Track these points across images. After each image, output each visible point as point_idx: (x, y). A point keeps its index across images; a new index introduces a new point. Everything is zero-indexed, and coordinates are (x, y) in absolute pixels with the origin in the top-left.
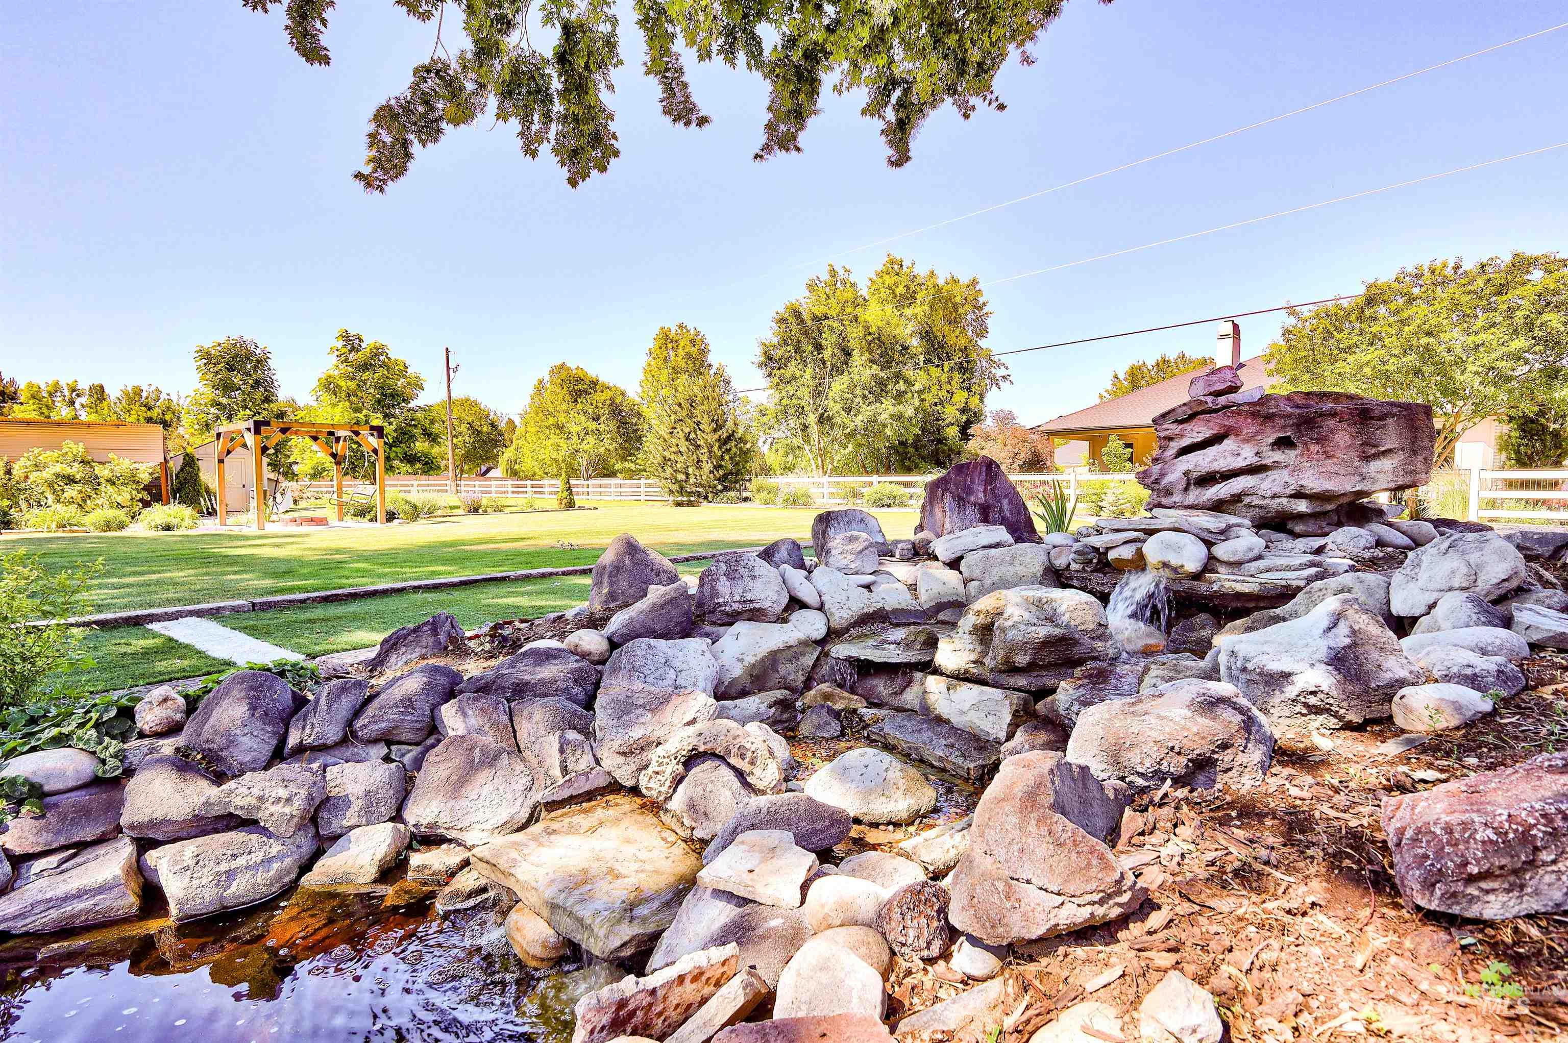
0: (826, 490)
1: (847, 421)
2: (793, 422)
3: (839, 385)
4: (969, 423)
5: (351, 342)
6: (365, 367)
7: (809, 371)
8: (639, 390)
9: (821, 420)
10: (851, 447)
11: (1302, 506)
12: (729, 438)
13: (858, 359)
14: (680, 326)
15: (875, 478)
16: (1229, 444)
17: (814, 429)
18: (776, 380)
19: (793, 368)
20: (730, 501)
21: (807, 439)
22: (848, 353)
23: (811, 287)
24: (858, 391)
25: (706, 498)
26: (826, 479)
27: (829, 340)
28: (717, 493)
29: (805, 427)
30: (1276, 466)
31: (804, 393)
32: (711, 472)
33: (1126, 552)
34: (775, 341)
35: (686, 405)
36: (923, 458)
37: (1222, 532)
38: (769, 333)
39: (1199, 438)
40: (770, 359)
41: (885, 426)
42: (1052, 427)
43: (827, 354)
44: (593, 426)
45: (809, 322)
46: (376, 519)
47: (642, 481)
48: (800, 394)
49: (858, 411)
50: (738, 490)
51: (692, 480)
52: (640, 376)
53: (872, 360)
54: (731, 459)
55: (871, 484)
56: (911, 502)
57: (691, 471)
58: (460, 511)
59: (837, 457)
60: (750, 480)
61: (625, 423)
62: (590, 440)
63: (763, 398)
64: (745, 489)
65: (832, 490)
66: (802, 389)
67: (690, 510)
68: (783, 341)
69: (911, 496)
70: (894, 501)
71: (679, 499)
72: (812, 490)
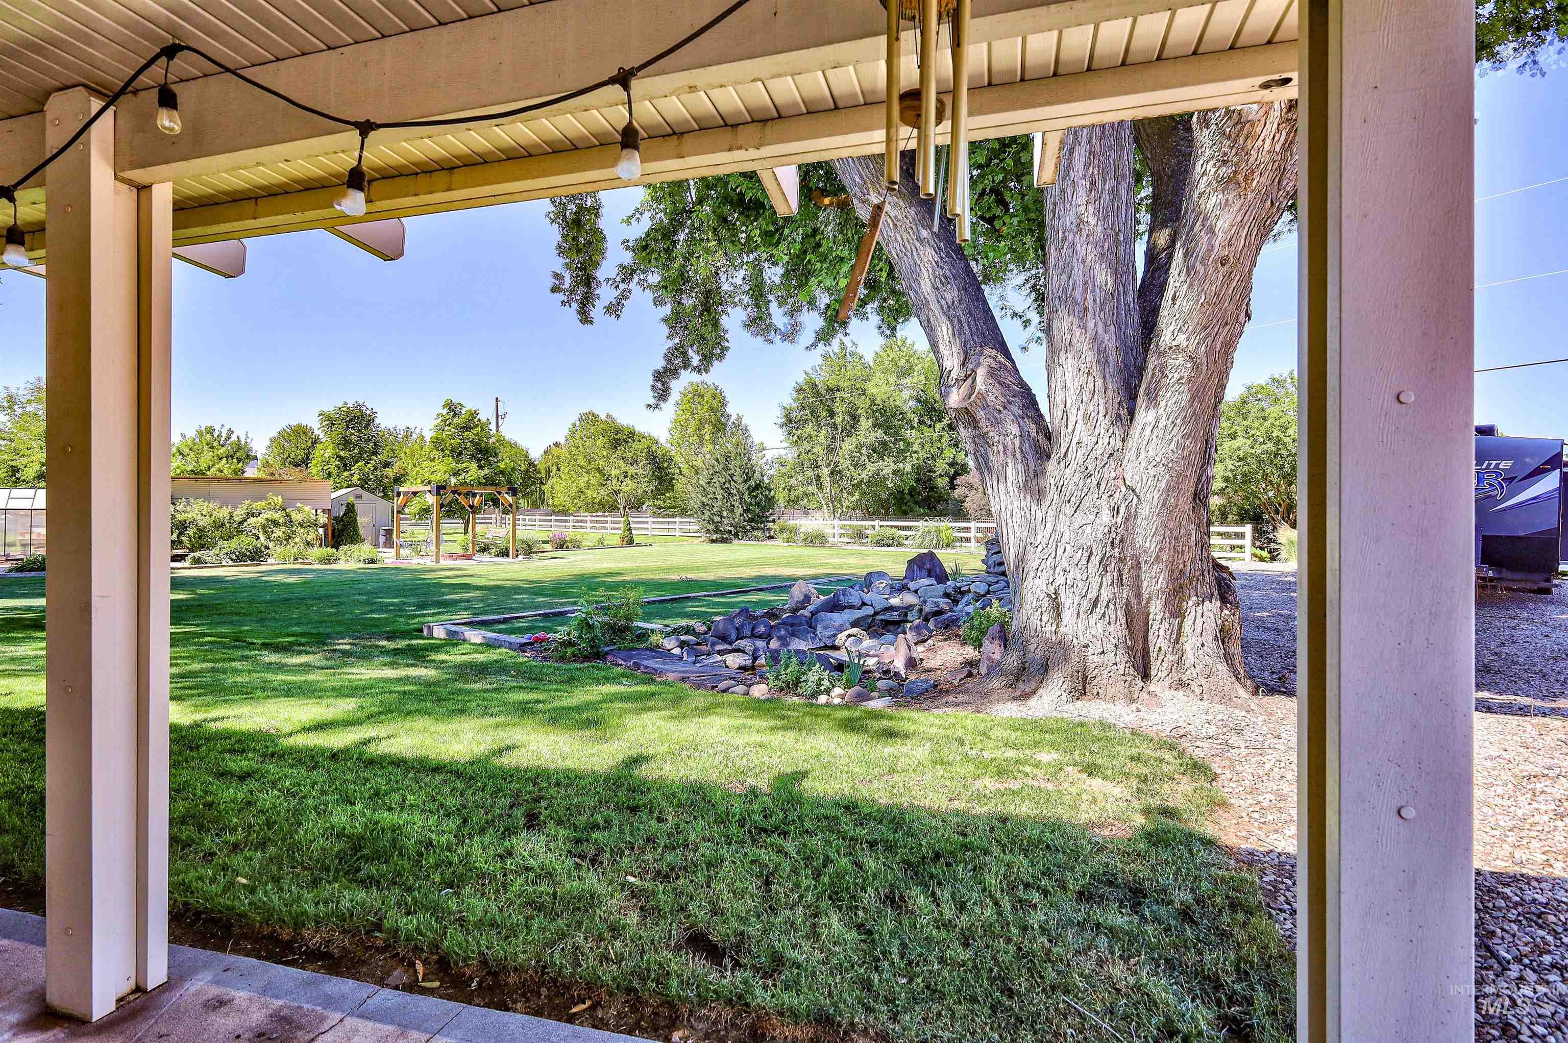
0: (837, 531)
1: (855, 475)
2: (809, 473)
3: (848, 445)
4: (956, 474)
5: (453, 409)
6: (467, 428)
7: (823, 432)
10: (857, 496)
12: (757, 486)
13: (865, 424)
14: (704, 383)
15: (876, 523)
17: (826, 481)
18: (795, 438)
19: (809, 429)
20: (758, 539)
21: (820, 487)
22: (855, 418)
24: (864, 451)
25: (736, 536)
26: (836, 522)
27: (840, 408)
28: (746, 532)
29: (818, 478)
31: (818, 449)
32: (741, 515)
34: (795, 405)
35: (722, 460)
36: (916, 503)
37: (996, 582)
38: (788, 399)
40: (790, 421)
41: (887, 479)
43: (839, 419)
44: (632, 471)
45: (824, 392)
46: (505, 553)
47: (677, 519)
48: (815, 450)
49: (864, 467)
50: (763, 529)
51: (726, 521)
52: (670, 426)
53: (876, 425)
54: (758, 504)
55: (873, 527)
56: (906, 542)
57: (725, 514)
58: (548, 547)
59: (846, 503)
60: (774, 521)
61: (659, 468)
62: (629, 482)
63: (783, 452)
64: (769, 529)
65: (842, 531)
66: (817, 447)
67: (723, 546)
68: (801, 407)
69: (907, 538)
70: (892, 542)
71: (714, 537)
72: (826, 531)
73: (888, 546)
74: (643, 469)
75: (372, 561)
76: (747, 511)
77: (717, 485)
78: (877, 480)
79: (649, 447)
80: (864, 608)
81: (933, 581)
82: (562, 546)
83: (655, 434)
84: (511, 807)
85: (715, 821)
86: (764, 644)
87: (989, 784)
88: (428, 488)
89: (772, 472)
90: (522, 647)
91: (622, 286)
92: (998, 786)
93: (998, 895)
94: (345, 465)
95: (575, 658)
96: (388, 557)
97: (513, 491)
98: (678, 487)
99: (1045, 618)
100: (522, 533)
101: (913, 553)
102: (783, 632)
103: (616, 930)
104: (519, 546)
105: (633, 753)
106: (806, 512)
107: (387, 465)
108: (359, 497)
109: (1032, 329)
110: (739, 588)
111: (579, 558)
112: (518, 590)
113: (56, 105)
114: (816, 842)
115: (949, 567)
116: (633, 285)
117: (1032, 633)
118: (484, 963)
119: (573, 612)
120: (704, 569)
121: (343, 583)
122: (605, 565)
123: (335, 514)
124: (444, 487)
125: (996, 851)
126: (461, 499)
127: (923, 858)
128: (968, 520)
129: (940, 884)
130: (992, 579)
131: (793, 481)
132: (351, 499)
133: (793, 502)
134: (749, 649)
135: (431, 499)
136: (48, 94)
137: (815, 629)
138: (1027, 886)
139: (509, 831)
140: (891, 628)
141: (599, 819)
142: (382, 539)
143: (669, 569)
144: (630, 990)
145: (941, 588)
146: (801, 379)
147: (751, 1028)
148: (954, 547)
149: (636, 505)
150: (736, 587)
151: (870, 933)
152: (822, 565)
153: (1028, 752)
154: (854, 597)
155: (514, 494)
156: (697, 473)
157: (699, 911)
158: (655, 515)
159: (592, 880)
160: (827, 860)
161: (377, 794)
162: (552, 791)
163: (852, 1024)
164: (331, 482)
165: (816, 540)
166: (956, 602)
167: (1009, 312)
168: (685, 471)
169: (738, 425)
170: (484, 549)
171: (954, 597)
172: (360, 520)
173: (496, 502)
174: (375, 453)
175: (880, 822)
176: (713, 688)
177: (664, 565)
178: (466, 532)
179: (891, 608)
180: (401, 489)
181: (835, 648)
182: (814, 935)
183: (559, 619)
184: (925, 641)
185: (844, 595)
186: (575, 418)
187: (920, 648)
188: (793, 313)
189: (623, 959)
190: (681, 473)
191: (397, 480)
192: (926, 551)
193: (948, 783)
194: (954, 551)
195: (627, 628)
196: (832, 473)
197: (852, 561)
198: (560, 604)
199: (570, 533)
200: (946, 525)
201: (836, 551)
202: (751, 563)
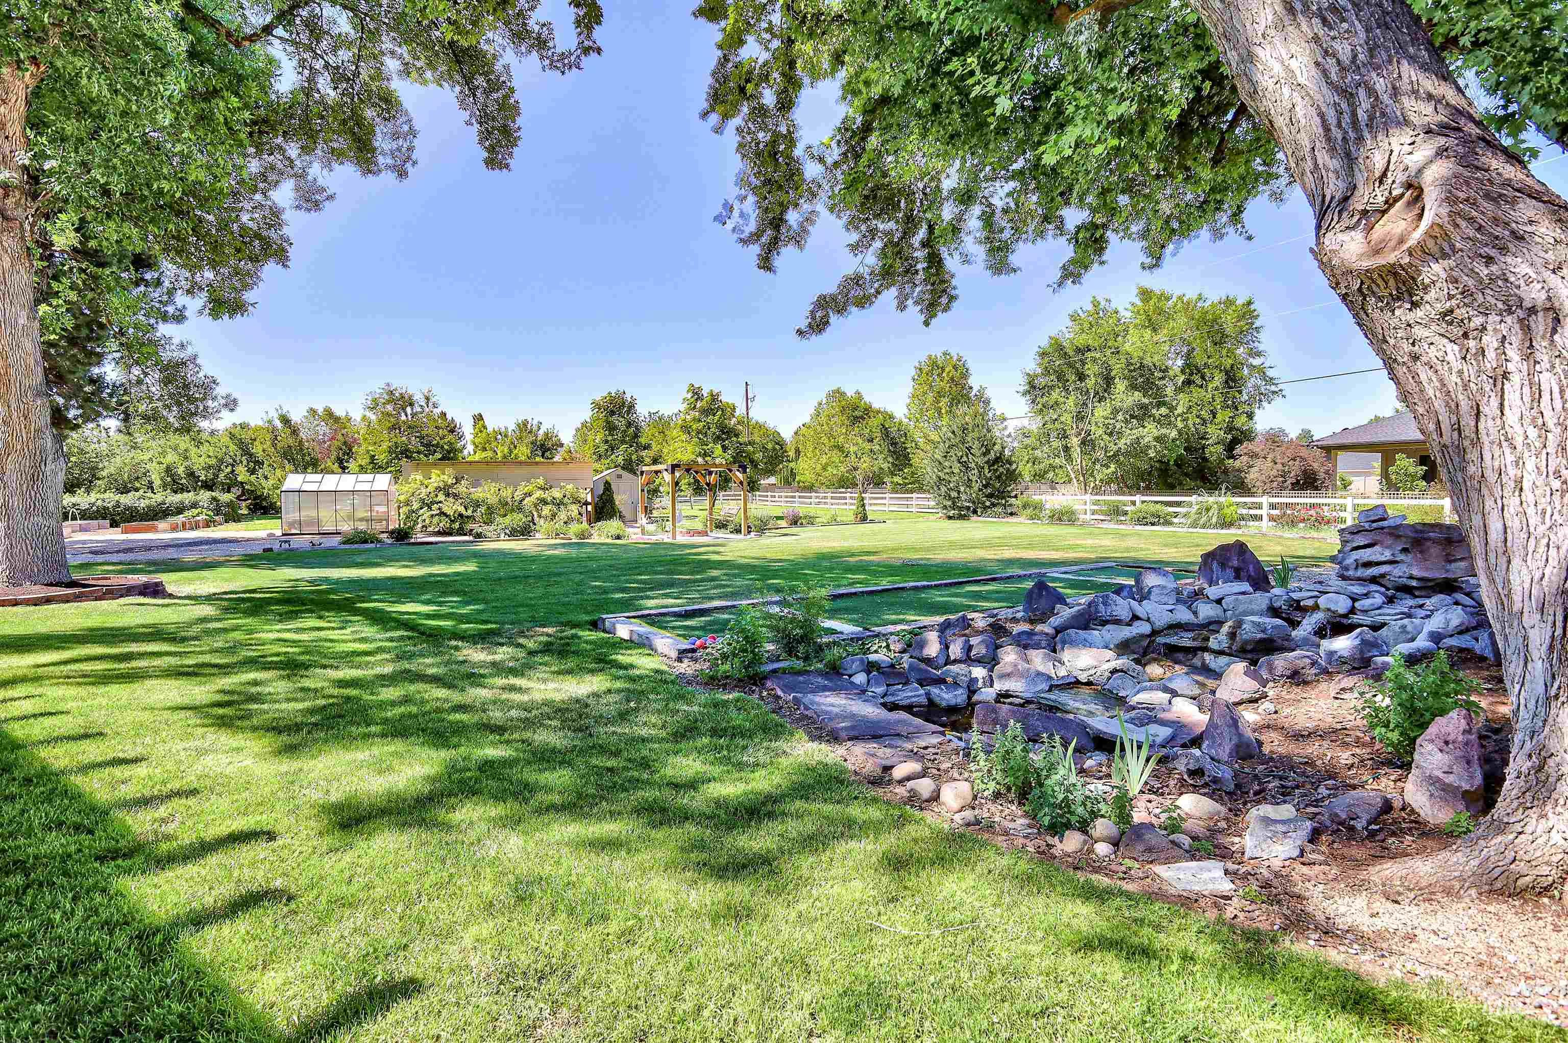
0: (1089, 507)
1: (1110, 445)
2: (1056, 444)
3: (1101, 412)
4: (1235, 442)
5: (697, 393)
6: (710, 412)
7: (1072, 398)
8: (906, 411)
9: (1083, 443)
10: (1112, 468)
11: (1414, 583)
12: (998, 460)
13: (1120, 386)
14: (945, 354)
15: (1138, 498)
16: (1377, 548)
17: (1076, 452)
18: (1040, 406)
19: (1056, 395)
20: (998, 515)
21: (1069, 458)
22: (1109, 380)
23: (1074, 318)
24: (1120, 417)
25: (975, 512)
26: (1088, 497)
27: (1091, 370)
28: (986, 508)
29: (1066, 449)
30: (1402, 562)
31: (1067, 418)
32: (980, 490)
33: (1310, 603)
34: (1039, 370)
35: (959, 432)
36: (1187, 475)
37: (1366, 595)
38: (1032, 365)
39: (1362, 544)
40: (1033, 387)
41: (1149, 447)
42: (1331, 442)
43: (1090, 383)
44: (868, 447)
45: (1071, 353)
46: (738, 531)
47: (914, 495)
48: (1063, 419)
49: (1120, 435)
50: (1004, 505)
51: (963, 497)
52: (908, 401)
53: (1133, 387)
54: (999, 478)
55: (1134, 503)
56: (1175, 520)
57: (962, 489)
58: (783, 523)
59: (1099, 477)
60: (1016, 497)
61: (895, 444)
62: (867, 459)
63: (1025, 422)
64: (1011, 505)
65: (1095, 507)
66: (1065, 415)
67: (958, 524)
68: (1047, 372)
69: (1176, 515)
70: (1158, 520)
71: (951, 513)
72: (1076, 507)
73: (1153, 524)
74: (879, 446)
75: (618, 537)
76: (986, 485)
77: (954, 458)
78: (1137, 449)
80: (1137, 623)
81: (1246, 586)
82: (795, 523)
83: (890, 408)
88: (666, 466)
89: (1016, 444)
96: (633, 535)
98: (915, 461)
100: (759, 511)
104: (754, 522)
106: (1053, 485)
107: (647, 447)
108: (620, 476)
111: (809, 534)
123: (597, 492)
124: (682, 466)
126: (698, 477)
128: (1255, 495)
131: (1038, 453)
132: (612, 479)
133: (1039, 476)
135: (667, 478)
140: (1180, 656)
145: (1261, 600)
146: (1044, 342)
148: (1238, 526)
152: (1071, 548)
154: (1122, 607)
158: (894, 491)
165: (1064, 517)
168: (921, 445)
169: (979, 397)
170: (720, 526)
172: (617, 497)
174: (636, 437)
179: (1180, 627)
180: (647, 469)
185: (1105, 604)
186: (822, 397)
190: (918, 447)
192: (1230, 539)
194: (1240, 531)
197: (1107, 542)
199: (807, 510)
200: (1226, 501)
201: (1088, 530)
202: (988, 544)
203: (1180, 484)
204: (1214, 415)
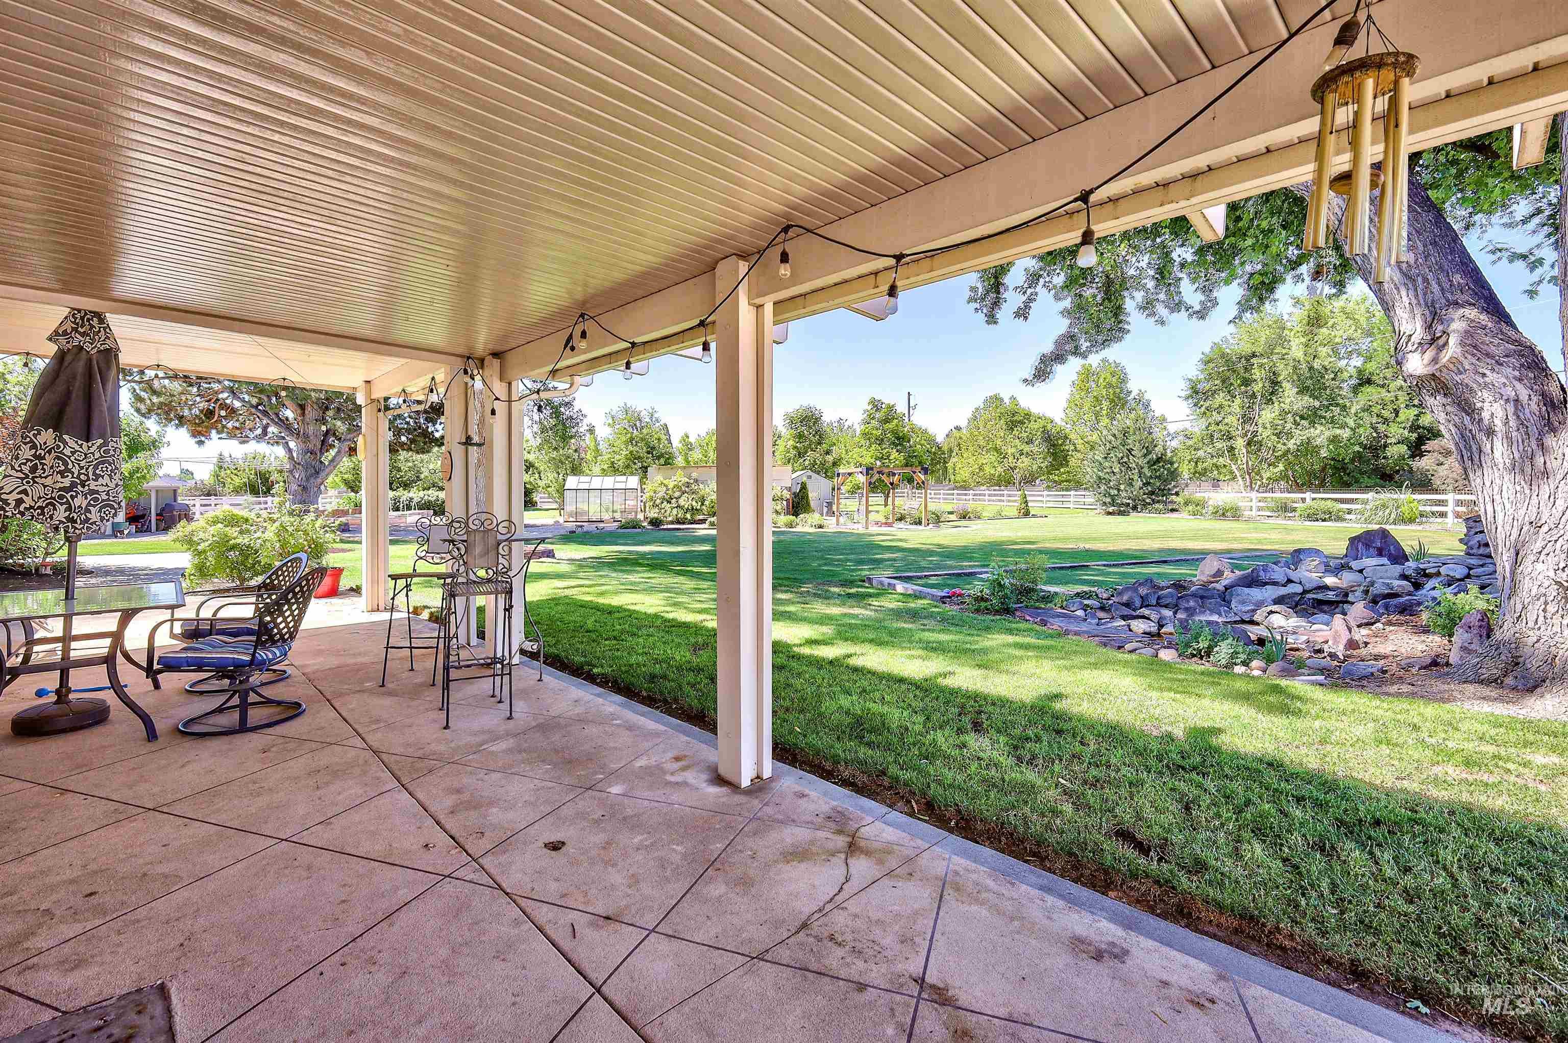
0: (1254, 504)
1: (1279, 445)
2: (1220, 444)
3: (1268, 415)
4: (1421, 441)
5: (876, 405)
6: (887, 421)
7: (1238, 401)
10: (1281, 467)
12: (1159, 460)
13: (1289, 391)
14: (1102, 361)
15: (1308, 495)
17: (1241, 452)
18: (1203, 409)
19: (1220, 398)
20: (1158, 512)
21: (1233, 457)
22: (1276, 385)
24: (1289, 418)
25: (1135, 508)
26: (1254, 495)
27: (1257, 375)
28: (1145, 505)
29: (1231, 449)
31: (1232, 420)
32: (1141, 488)
34: (1202, 377)
35: (1120, 435)
36: (1364, 472)
40: (1197, 393)
41: (1321, 447)
43: (1257, 387)
44: (1027, 448)
45: (1237, 360)
46: (918, 522)
47: (1072, 493)
48: (1228, 421)
49: (1290, 435)
50: (1165, 502)
51: (1124, 494)
52: (1065, 405)
53: (1303, 391)
54: (1159, 477)
55: (1303, 500)
56: (1348, 517)
57: (1122, 487)
58: (953, 517)
59: (1266, 475)
60: (1177, 494)
61: (1054, 445)
62: (1025, 459)
63: (1187, 425)
64: (1171, 502)
65: (1261, 504)
66: (1230, 417)
67: (1120, 519)
68: (1210, 378)
69: (1350, 512)
70: (1328, 516)
71: (1111, 509)
72: (1240, 504)
73: (1324, 520)
74: (1038, 448)
75: (821, 527)
76: (1147, 484)
77: (1114, 459)
78: (1308, 448)
79: (1044, 427)
80: (1291, 585)
81: (1385, 561)
82: (965, 517)
83: (1049, 414)
84: (960, 715)
85: (1134, 753)
86: (1171, 613)
87: (1453, 772)
88: (860, 469)
89: (1176, 445)
90: (943, 600)
91: (1029, 291)
92: (1464, 775)
93: (1455, 869)
94: (800, 454)
95: (988, 611)
96: (831, 525)
97: (925, 471)
98: (1072, 462)
99: (1551, 608)
100: (932, 507)
101: (1357, 528)
102: (1192, 603)
103: (1055, 813)
104: (930, 516)
105: (1054, 690)
106: (1216, 484)
107: (828, 453)
108: (809, 477)
109: (1543, 271)
110: (1140, 559)
111: (979, 526)
112: (931, 553)
113: (721, 267)
114: (1237, 786)
115: (1408, 545)
116: (1039, 288)
117: (1531, 624)
118: (959, 811)
119: (981, 573)
120: (1102, 539)
121: (804, 542)
122: (1004, 534)
123: (793, 490)
124: (872, 469)
125: (1456, 832)
126: (884, 477)
127: (1360, 821)
128: (1444, 492)
129: (1379, 845)
130: (1473, 561)
131: (1201, 453)
132: (805, 479)
133: (1199, 475)
134: (1154, 616)
135: (862, 479)
136: (717, 262)
137: (1229, 602)
138: (1494, 871)
139: (960, 731)
140: (1325, 608)
141: (1030, 733)
142: (825, 510)
143: (1065, 539)
144: (1071, 854)
145: (1397, 569)
146: (1209, 349)
147: (1178, 906)
148: (1421, 523)
149: (1029, 480)
150: (1136, 558)
151: (1296, 867)
152: (1235, 539)
153: (1513, 750)
154: (1278, 574)
155: (926, 473)
156: (1092, 448)
157: (1127, 816)
158: (1048, 488)
159: (1031, 776)
160: (1248, 803)
161: (864, 691)
162: (990, 708)
163: (1277, 928)
164: (789, 467)
165: (1225, 513)
166: (1417, 586)
167: (1506, 254)
168: (1079, 447)
169: (1138, 401)
170: (901, 519)
171: (1417, 581)
172: (810, 495)
173: (910, 480)
174: (820, 443)
175: (1310, 783)
176: (1119, 648)
177: (1061, 535)
178: (886, 505)
179: (1326, 588)
180: (841, 471)
181: (1252, 622)
182: (1237, 854)
183: (969, 579)
184: (1372, 624)
185: (1265, 571)
186: (980, 403)
187: (1364, 631)
188: (1207, 290)
189: (1063, 832)
190: (1076, 450)
191: (835, 464)
192: (1376, 527)
193: (1396, 763)
194: (1420, 528)
195: (1033, 590)
196: (1249, 444)
197: (1275, 536)
198: (967, 566)
199: (971, 506)
200: (1407, 498)
201: (1251, 525)
202: (1151, 536)
203: (1357, 481)
204: (1397, 412)
